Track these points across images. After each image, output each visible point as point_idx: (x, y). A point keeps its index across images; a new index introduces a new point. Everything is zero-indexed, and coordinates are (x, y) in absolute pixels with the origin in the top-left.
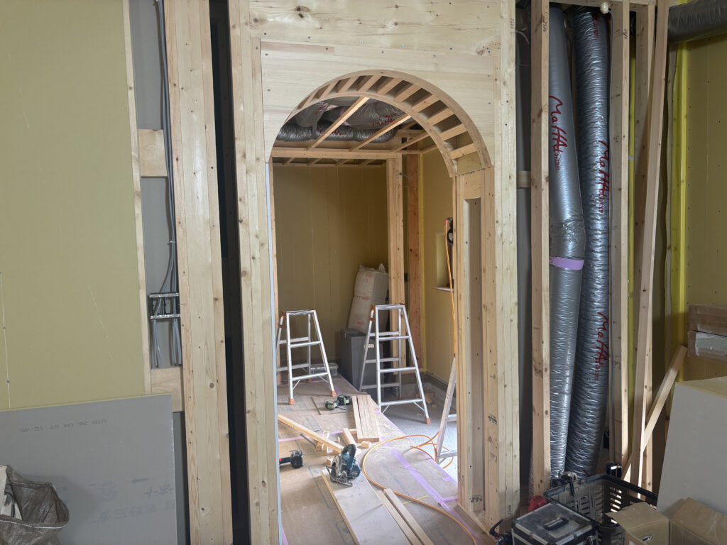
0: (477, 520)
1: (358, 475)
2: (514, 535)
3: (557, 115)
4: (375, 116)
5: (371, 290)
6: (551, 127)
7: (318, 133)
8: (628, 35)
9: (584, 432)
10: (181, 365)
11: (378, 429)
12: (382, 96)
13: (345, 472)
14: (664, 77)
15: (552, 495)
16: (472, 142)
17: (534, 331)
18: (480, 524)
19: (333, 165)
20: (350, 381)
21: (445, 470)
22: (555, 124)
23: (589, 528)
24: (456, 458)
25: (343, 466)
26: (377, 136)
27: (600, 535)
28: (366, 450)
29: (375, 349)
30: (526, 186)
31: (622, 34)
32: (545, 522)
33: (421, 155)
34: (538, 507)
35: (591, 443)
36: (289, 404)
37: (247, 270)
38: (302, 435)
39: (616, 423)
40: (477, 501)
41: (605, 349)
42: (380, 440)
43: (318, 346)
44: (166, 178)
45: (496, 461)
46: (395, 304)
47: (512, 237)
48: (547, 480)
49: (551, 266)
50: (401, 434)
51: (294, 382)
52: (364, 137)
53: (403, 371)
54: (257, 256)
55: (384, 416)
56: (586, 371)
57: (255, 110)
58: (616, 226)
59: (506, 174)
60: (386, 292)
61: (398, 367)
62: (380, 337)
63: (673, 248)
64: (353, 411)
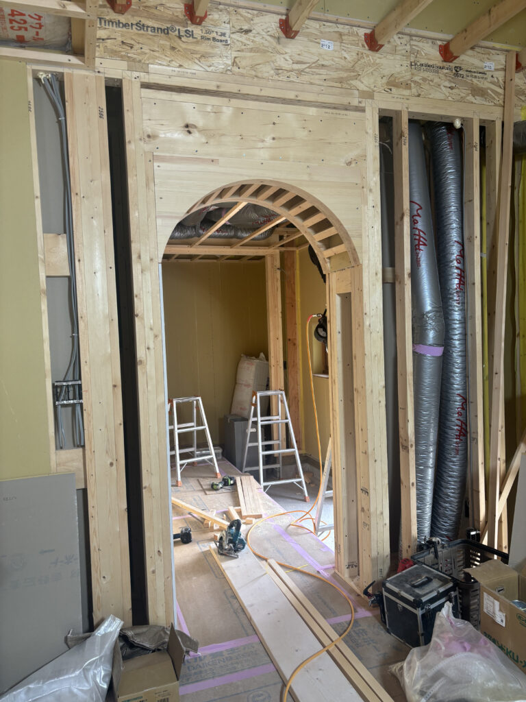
0: (352, 584)
1: (243, 548)
2: (385, 593)
3: (417, 218)
4: (254, 216)
5: (252, 378)
6: (413, 228)
7: (201, 231)
8: (478, 147)
9: (446, 502)
10: (83, 447)
11: (261, 506)
12: (261, 201)
13: (231, 545)
14: (510, 184)
15: (419, 558)
16: (342, 243)
17: (400, 411)
18: (355, 588)
19: (215, 261)
20: (234, 463)
21: (323, 542)
22: (416, 226)
23: (451, 585)
24: (333, 531)
25: (230, 540)
26: (257, 235)
27: (461, 591)
28: (249, 526)
29: (256, 433)
30: (391, 281)
31: (473, 146)
32: (412, 581)
33: (297, 252)
34: (406, 568)
35: (454, 511)
36: (177, 486)
37: (142, 359)
38: (190, 514)
39: (474, 492)
40: (352, 567)
41: (464, 426)
42: (263, 516)
43: (204, 431)
44: (69, 278)
45: (369, 529)
46: (276, 390)
47: (379, 327)
48: (414, 545)
49: (414, 353)
50: (282, 510)
51: (181, 465)
52: (245, 235)
53: (283, 453)
54: (152, 346)
55: (267, 496)
56: (447, 447)
57: (148, 216)
58: (471, 316)
59: (373, 271)
60: (266, 380)
61: (279, 449)
62: (262, 421)
63: (521, 335)
64: (237, 491)
